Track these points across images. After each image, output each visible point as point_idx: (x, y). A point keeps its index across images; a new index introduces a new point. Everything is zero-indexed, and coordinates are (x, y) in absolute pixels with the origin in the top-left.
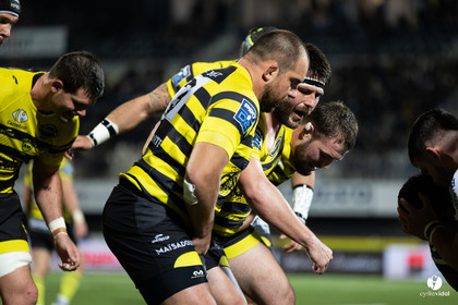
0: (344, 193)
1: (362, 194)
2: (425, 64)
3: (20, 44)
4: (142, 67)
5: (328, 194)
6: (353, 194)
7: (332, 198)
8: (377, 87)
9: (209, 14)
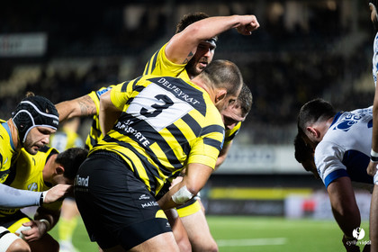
0: (254, 156)
1: (268, 157)
2: (315, 59)
3: (12, 46)
4: (104, 62)
5: (243, 157)
6: (261, 157)
7: (246, 160)
8: (279, 76)
9: (153, 22)
